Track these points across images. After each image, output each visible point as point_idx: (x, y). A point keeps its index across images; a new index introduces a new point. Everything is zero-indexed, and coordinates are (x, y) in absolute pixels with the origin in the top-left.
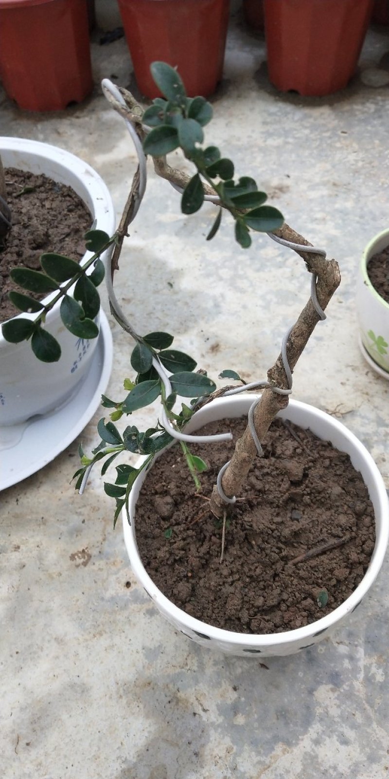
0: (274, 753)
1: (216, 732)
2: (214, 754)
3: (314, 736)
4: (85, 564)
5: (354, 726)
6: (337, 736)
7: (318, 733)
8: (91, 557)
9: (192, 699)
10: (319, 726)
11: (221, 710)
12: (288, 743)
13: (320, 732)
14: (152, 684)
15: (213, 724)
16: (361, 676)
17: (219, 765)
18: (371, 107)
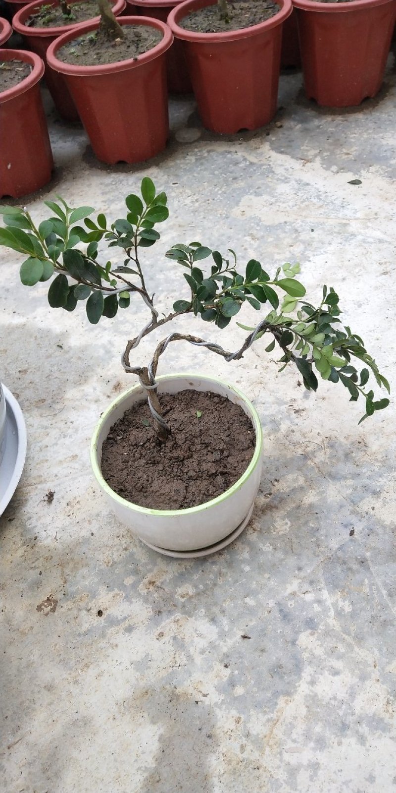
0: (278, 707)
1: (221, 710)
2: (225, 730)
3: (309, 679)
5: (339, 657)
6: (327, 670)
7: (311, 675)
8: (57, 602)
9: (191, 690)
10: (311, 669)
11: (220, 690)
12: (288, 694)
13: (312, 672)
14: (149, 693)
15: (216, 704)
16: (332, 613)
17: (233, 738)
18: (191, 159)
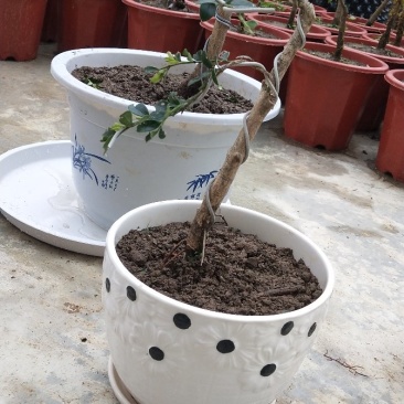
4: (70, 312)
